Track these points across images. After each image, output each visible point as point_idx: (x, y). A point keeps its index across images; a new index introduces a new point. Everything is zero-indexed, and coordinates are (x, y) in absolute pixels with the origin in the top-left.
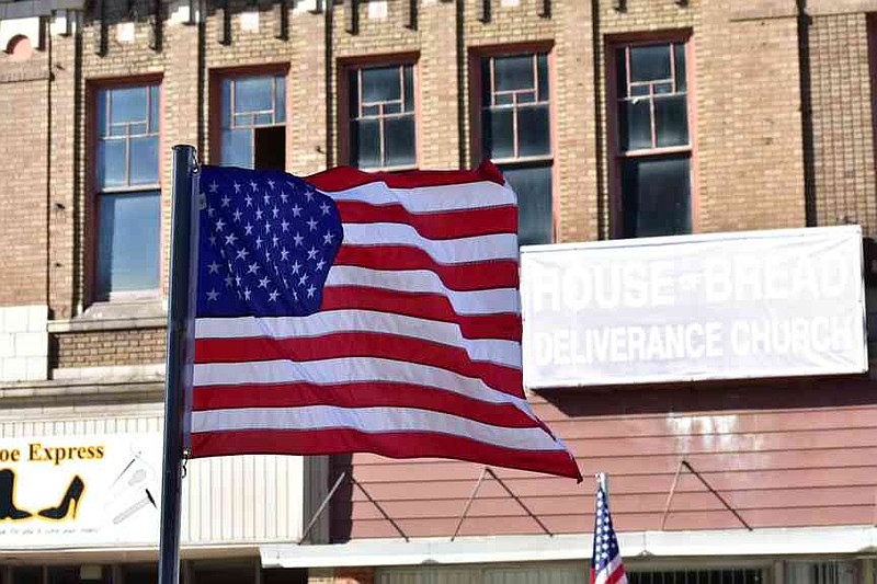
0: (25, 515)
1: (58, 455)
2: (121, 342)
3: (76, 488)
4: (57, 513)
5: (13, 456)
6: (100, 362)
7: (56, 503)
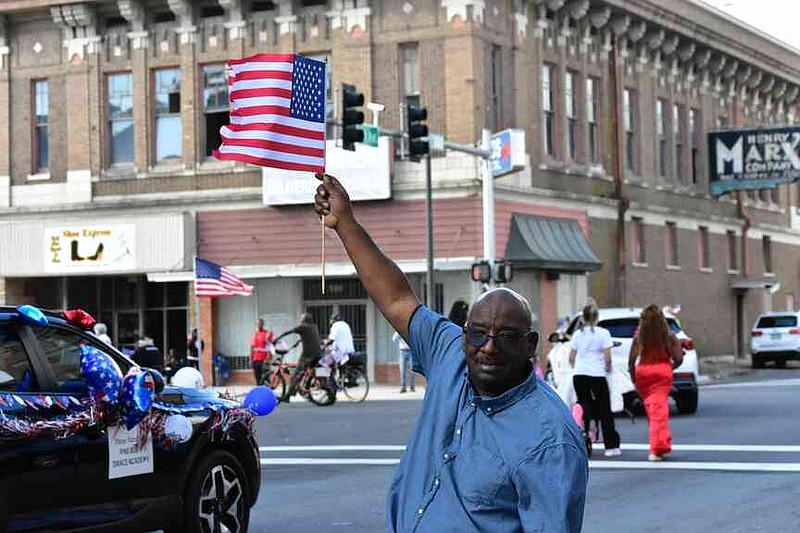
0: (82, 259)
1: (95, 234)
2: (119, 186)
3: (101, 248)
4: (94, 258)
5: (77, 234)
6: (110, 194)
7: (93, 254)
